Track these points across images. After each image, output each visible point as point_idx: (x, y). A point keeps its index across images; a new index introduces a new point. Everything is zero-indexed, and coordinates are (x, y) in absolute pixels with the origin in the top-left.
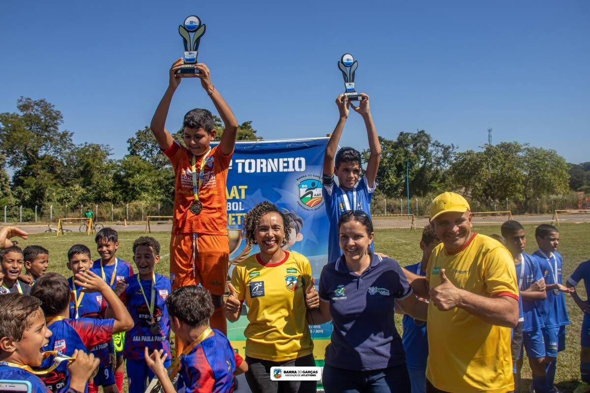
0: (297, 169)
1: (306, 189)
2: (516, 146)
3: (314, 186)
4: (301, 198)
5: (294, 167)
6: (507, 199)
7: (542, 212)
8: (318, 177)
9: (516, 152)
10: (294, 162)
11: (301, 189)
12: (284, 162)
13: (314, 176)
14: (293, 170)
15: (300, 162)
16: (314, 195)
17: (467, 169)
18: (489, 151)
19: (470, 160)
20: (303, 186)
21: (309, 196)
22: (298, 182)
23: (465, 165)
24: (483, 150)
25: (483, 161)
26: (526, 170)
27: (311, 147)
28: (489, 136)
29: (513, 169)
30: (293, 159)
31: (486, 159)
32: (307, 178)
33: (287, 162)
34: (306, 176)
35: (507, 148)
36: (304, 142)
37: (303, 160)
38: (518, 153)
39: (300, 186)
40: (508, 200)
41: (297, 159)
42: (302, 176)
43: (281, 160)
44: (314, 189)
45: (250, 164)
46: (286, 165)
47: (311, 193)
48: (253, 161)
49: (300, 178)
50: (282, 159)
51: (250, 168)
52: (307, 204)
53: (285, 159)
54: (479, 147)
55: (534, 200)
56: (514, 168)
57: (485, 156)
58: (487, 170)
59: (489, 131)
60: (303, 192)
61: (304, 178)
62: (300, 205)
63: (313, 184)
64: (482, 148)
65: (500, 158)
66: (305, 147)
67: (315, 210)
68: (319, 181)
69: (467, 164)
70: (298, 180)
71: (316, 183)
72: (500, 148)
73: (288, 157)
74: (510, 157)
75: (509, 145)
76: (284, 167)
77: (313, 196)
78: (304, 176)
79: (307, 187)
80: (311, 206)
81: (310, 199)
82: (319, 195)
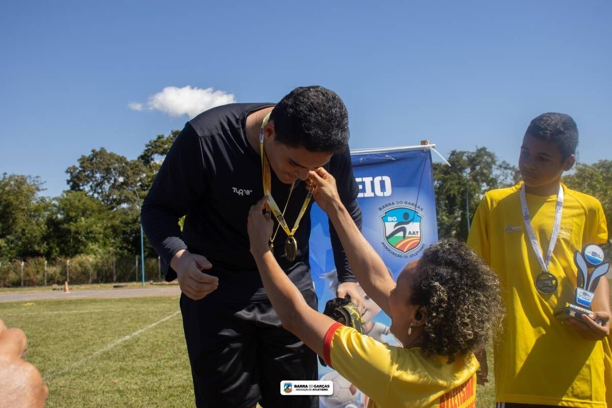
0: (379, 193)
1: (396, 223)
3: (407, 218)
4: (388, 238)
8: (413, 204)
10: (372, 183)
11: (386, 223)
13: (406, 203)
14: (372, 195)
15: (382, 183)
16: (407, 233)
20: (390, 219)
21: (401, 234)
22: (382, 213)
27: (398, 160)
30: (371, 179)
32: (396, 206)
34: (393, 203)
36: (387, 154)
37: (387, 180)
39: (384, 219)
41: (378, 180)
42: (388, 203)
44: (407, 223)
47: (404, 230)
49: (383, 207)
52: (397, 247)
61: (391, 206)
62: (386, 248)
63: (406, 216)
66: (389, 161)
67: (411, 256)
68: (415, 211)
70: (380, 209)
71: (411, 214)
77: (407, 235)
78: (390, 204)
79: (396, 220)
80: (405, 251)
81: (402, 239)
82: (416, 233)
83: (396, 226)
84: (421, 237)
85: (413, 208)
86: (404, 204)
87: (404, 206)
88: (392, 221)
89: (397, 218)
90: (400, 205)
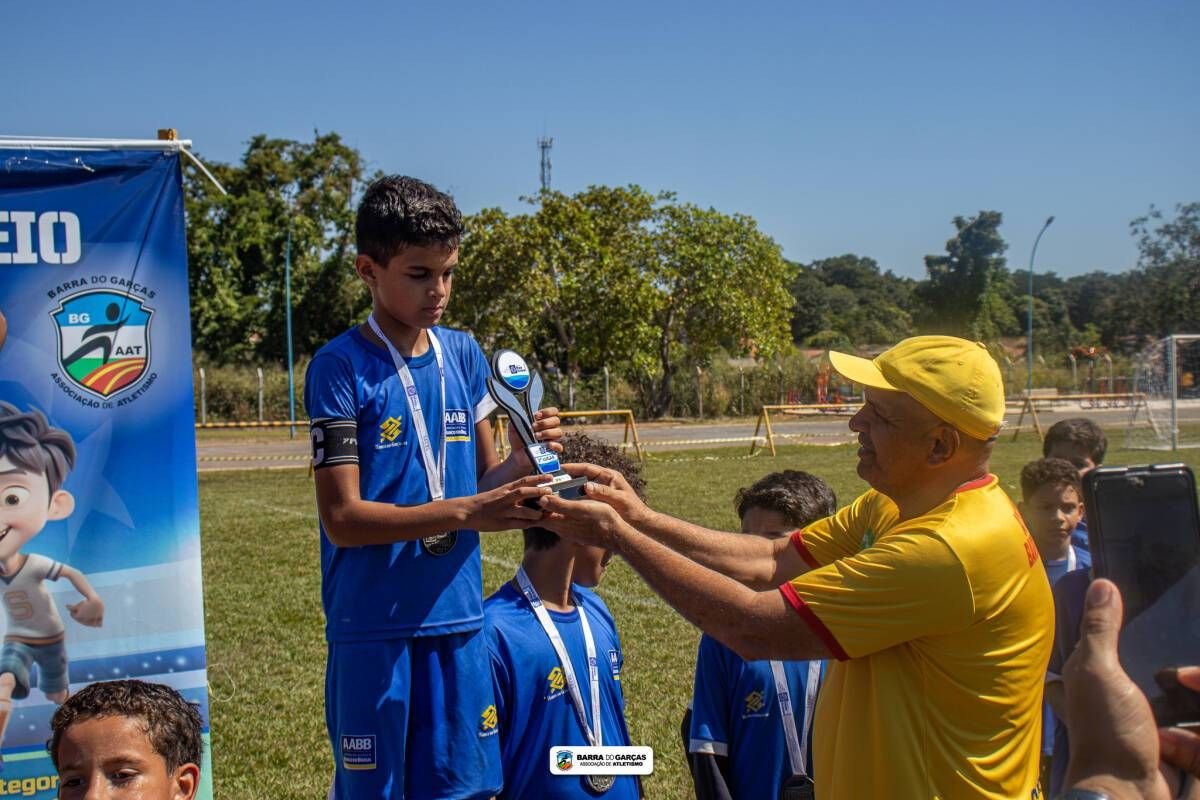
0: (49, 255)
1: (87, 329)
2: (637, 200)
3: (114, 317)
4: (66, 362)
5: (36, 247)
6: (606, 370)
7: (711, 413)
9: (637, 218)
10: (35, 227)
11: (63, 330)
13: (112, 280)
14: (33, 258)
15: (58, 229)
16: (114, 350)
17: (481, 271)
18: (553, 214)
19: (493, 243)
20: (73, 318)
21: (98, 354)
22: (55, 305)
23: (476, 258)
24: (534, 210)
25: (534, 246)
26: (665, 280)
28: (543, 164)
29: (626, 273)
30: (31, 216)
31: (545, 238)
32: (90, 287)
34: (83, 282)
35: (610, 205)
37: (73, 223)
38: (642, 224)
39: (60, 319)
40: (610, 372)
41: (48, 219)
42: (68, 281)
44: (115, 327)
47: (106, 344)
49: (60, 290)
52: (89, 384)
54: (521, 198)
55: (688, 375)
56: (632, 271)
57: (540, 229)
58: (547, 277)
59: (544, 147)
60: (74, 338)
61: (77, 289)
62: (62, 385)
63: (113, 311)
64: (531, 201)
65: (587, 238)
67: (120, 403)
69: (484, 255)
70: (52, 294)
71: (121, 305)
72: (588, 205)
74: (618, 236)
75: (615, 197)
77: (113, 356)
78: (75, 283)
79: (88, 320)
80: (106, 392)
81: (101, 363)
82: (135, 350)
83: (87, 335)
84: (146, 359)
87: (109, 286)
88: (79, 324)
89: (90, 317)
90: (99, 284)
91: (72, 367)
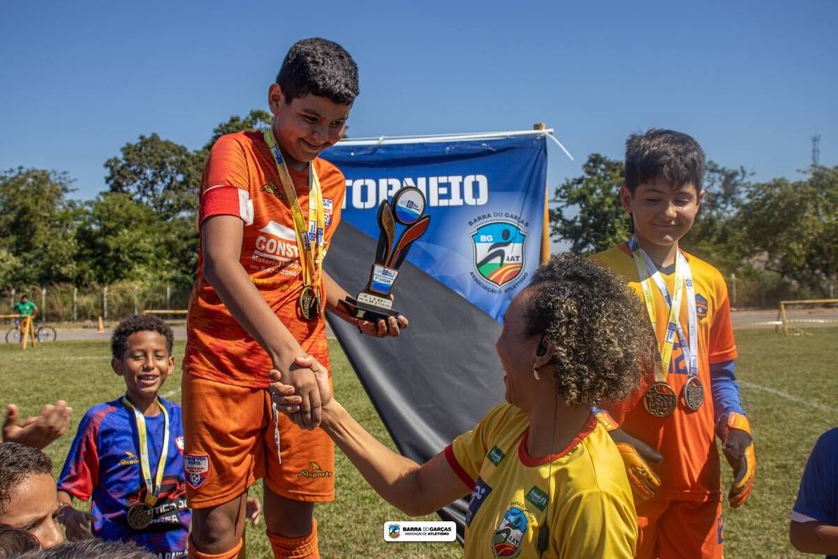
0: (470, 200)
1: (490, 244)
3: (506, 238)
4: (479, 266)
5: (462, 196)
8: (516, 217)
10: (462, 185)
11: (477, 244)
12: (440, 185)
13: (507, 215)
14: (460, 202)
15: (476, 185)
16: (506, 258)
20: (483, 238)
21: (497, 260)
22: (473, 229)
27: (500, 151)
30: (459, 178)
32: (493, 219)
33: (448, 185)
34: (489, 216)
36: (485, 142)
37: (482, 180)
39: (476, 238)
41: (469, 179)
42: (481, 215)
43: (433, 181)
44: (507, 244)
45: (364, 189)
46: (444, 191)
47: (502, 254)
48: (370, 183)
49: (475, 221)
50: (435, 179)
51: (364, 198)
52: (492, 278)
53: (443, 179)
60: (483, 250)
61: (485, 220)
62: (476, 280)
63: (506, 234)
66: (487, 153)
67: (507, 290)
68: (518, 228)
70: (471, 223)
71: (513, 231)
73: (448, 175)
76: (441, 197)
77: (505, 262)
78: (484, 217)
79: (491, 240)
80: (500, 284)
82: (516, 259)
83: (491, 248)
84: (522, 264)
85: (514, 222)
86: (504, 217)
87: (503, 219)
88: (487, 242)
89: (493, 238)
90: (498, 218)
91: (482, 269)
